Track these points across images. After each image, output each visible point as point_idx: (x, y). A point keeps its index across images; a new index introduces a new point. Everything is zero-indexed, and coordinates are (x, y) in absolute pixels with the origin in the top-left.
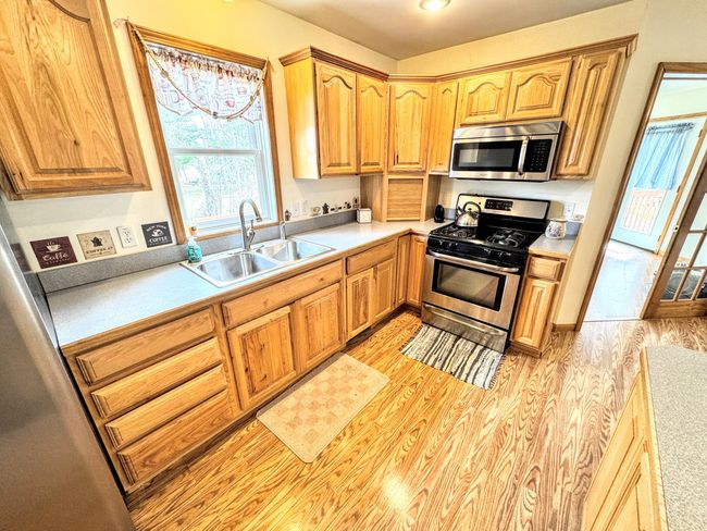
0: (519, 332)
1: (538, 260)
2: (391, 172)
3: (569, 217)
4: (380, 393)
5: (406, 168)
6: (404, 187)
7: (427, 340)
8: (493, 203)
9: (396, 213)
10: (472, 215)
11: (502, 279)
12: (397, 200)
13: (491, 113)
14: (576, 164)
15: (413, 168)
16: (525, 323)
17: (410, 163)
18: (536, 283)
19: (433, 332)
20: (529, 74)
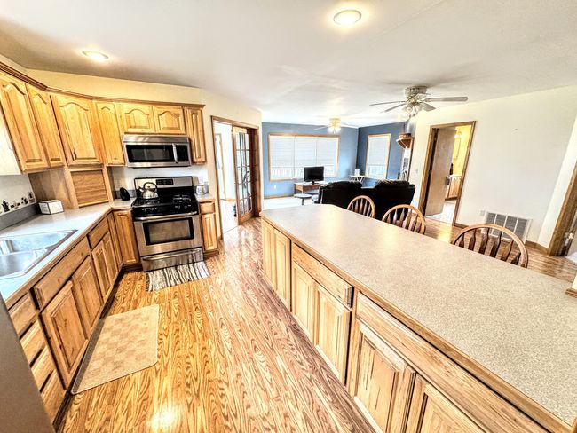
0: (206, 245)
1: (203, 205)
2: (72, 166)
3: (202, 183)
4: (160, 312)
5: (86, 162)
6: (87, 177)
7: (159, 277)
8: (161, 181)
9: (86, 199)
10: (152, 190)
11: (190, 220)
12: (84, 189)
13: (145, 128)
14: (200, 157)
15: (93, 162)
16: (208, 238)
17: (88, 159)
18: (206, 216)
19: (158, 273)
20: (163, 111)
